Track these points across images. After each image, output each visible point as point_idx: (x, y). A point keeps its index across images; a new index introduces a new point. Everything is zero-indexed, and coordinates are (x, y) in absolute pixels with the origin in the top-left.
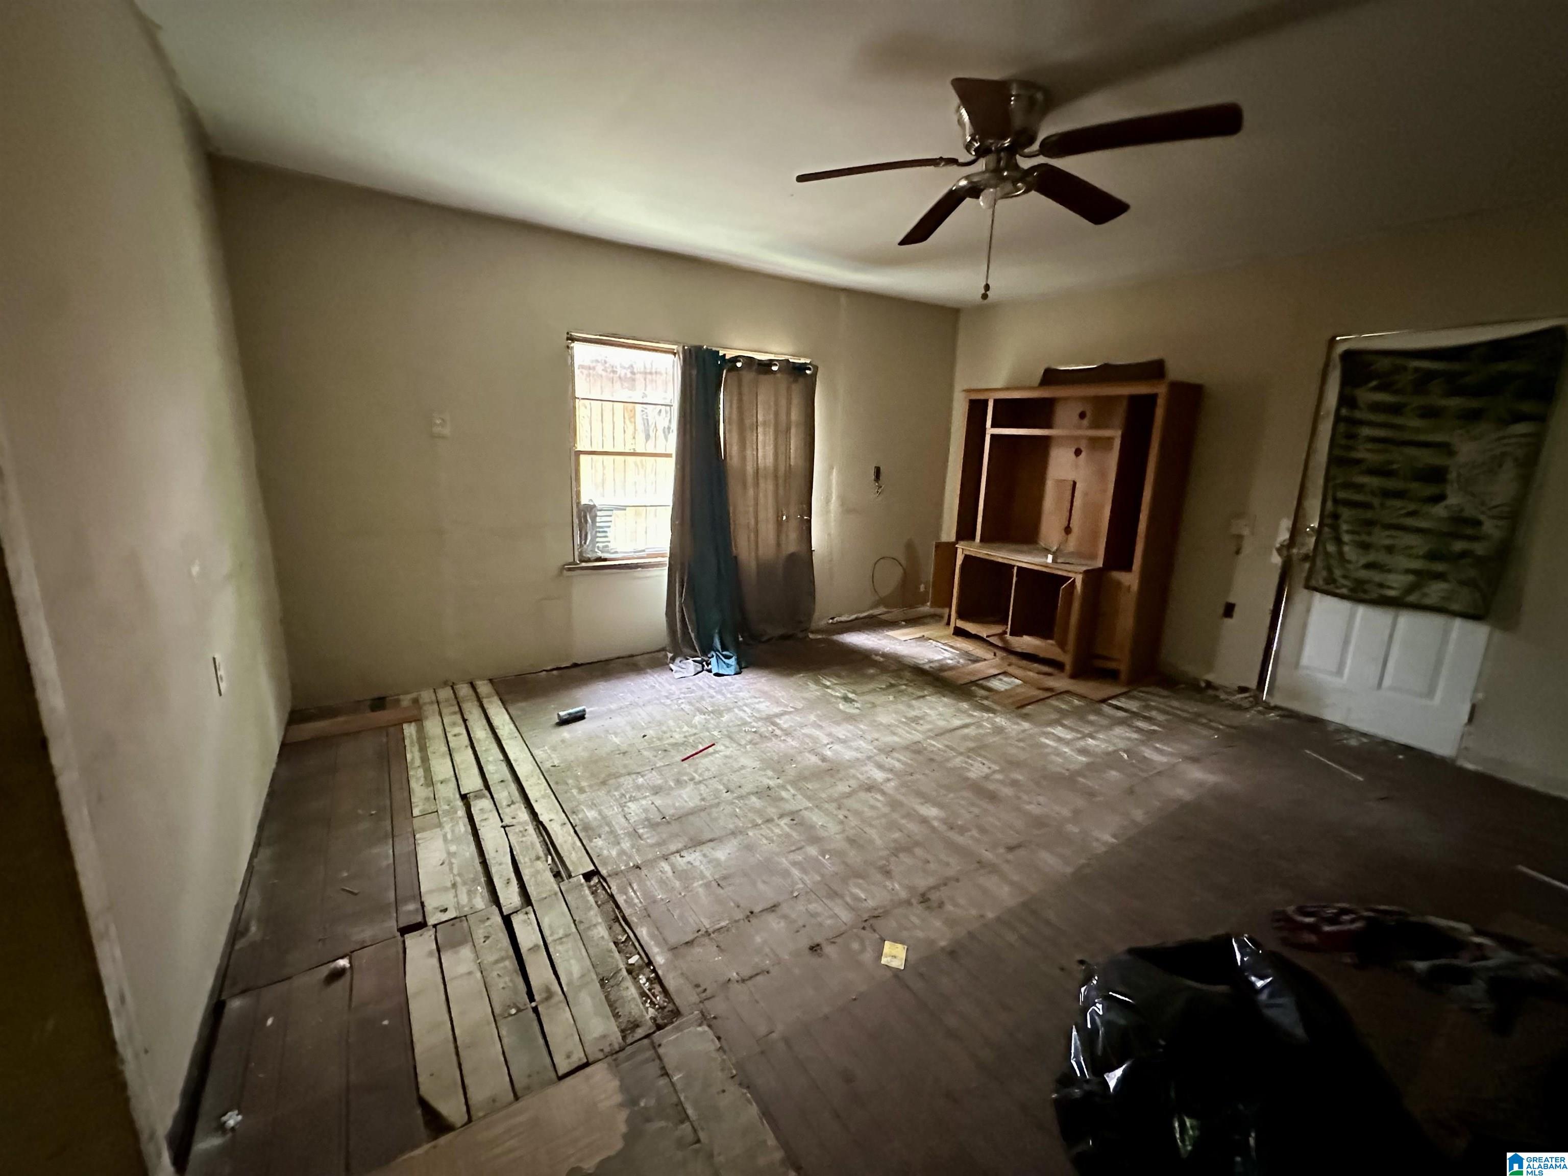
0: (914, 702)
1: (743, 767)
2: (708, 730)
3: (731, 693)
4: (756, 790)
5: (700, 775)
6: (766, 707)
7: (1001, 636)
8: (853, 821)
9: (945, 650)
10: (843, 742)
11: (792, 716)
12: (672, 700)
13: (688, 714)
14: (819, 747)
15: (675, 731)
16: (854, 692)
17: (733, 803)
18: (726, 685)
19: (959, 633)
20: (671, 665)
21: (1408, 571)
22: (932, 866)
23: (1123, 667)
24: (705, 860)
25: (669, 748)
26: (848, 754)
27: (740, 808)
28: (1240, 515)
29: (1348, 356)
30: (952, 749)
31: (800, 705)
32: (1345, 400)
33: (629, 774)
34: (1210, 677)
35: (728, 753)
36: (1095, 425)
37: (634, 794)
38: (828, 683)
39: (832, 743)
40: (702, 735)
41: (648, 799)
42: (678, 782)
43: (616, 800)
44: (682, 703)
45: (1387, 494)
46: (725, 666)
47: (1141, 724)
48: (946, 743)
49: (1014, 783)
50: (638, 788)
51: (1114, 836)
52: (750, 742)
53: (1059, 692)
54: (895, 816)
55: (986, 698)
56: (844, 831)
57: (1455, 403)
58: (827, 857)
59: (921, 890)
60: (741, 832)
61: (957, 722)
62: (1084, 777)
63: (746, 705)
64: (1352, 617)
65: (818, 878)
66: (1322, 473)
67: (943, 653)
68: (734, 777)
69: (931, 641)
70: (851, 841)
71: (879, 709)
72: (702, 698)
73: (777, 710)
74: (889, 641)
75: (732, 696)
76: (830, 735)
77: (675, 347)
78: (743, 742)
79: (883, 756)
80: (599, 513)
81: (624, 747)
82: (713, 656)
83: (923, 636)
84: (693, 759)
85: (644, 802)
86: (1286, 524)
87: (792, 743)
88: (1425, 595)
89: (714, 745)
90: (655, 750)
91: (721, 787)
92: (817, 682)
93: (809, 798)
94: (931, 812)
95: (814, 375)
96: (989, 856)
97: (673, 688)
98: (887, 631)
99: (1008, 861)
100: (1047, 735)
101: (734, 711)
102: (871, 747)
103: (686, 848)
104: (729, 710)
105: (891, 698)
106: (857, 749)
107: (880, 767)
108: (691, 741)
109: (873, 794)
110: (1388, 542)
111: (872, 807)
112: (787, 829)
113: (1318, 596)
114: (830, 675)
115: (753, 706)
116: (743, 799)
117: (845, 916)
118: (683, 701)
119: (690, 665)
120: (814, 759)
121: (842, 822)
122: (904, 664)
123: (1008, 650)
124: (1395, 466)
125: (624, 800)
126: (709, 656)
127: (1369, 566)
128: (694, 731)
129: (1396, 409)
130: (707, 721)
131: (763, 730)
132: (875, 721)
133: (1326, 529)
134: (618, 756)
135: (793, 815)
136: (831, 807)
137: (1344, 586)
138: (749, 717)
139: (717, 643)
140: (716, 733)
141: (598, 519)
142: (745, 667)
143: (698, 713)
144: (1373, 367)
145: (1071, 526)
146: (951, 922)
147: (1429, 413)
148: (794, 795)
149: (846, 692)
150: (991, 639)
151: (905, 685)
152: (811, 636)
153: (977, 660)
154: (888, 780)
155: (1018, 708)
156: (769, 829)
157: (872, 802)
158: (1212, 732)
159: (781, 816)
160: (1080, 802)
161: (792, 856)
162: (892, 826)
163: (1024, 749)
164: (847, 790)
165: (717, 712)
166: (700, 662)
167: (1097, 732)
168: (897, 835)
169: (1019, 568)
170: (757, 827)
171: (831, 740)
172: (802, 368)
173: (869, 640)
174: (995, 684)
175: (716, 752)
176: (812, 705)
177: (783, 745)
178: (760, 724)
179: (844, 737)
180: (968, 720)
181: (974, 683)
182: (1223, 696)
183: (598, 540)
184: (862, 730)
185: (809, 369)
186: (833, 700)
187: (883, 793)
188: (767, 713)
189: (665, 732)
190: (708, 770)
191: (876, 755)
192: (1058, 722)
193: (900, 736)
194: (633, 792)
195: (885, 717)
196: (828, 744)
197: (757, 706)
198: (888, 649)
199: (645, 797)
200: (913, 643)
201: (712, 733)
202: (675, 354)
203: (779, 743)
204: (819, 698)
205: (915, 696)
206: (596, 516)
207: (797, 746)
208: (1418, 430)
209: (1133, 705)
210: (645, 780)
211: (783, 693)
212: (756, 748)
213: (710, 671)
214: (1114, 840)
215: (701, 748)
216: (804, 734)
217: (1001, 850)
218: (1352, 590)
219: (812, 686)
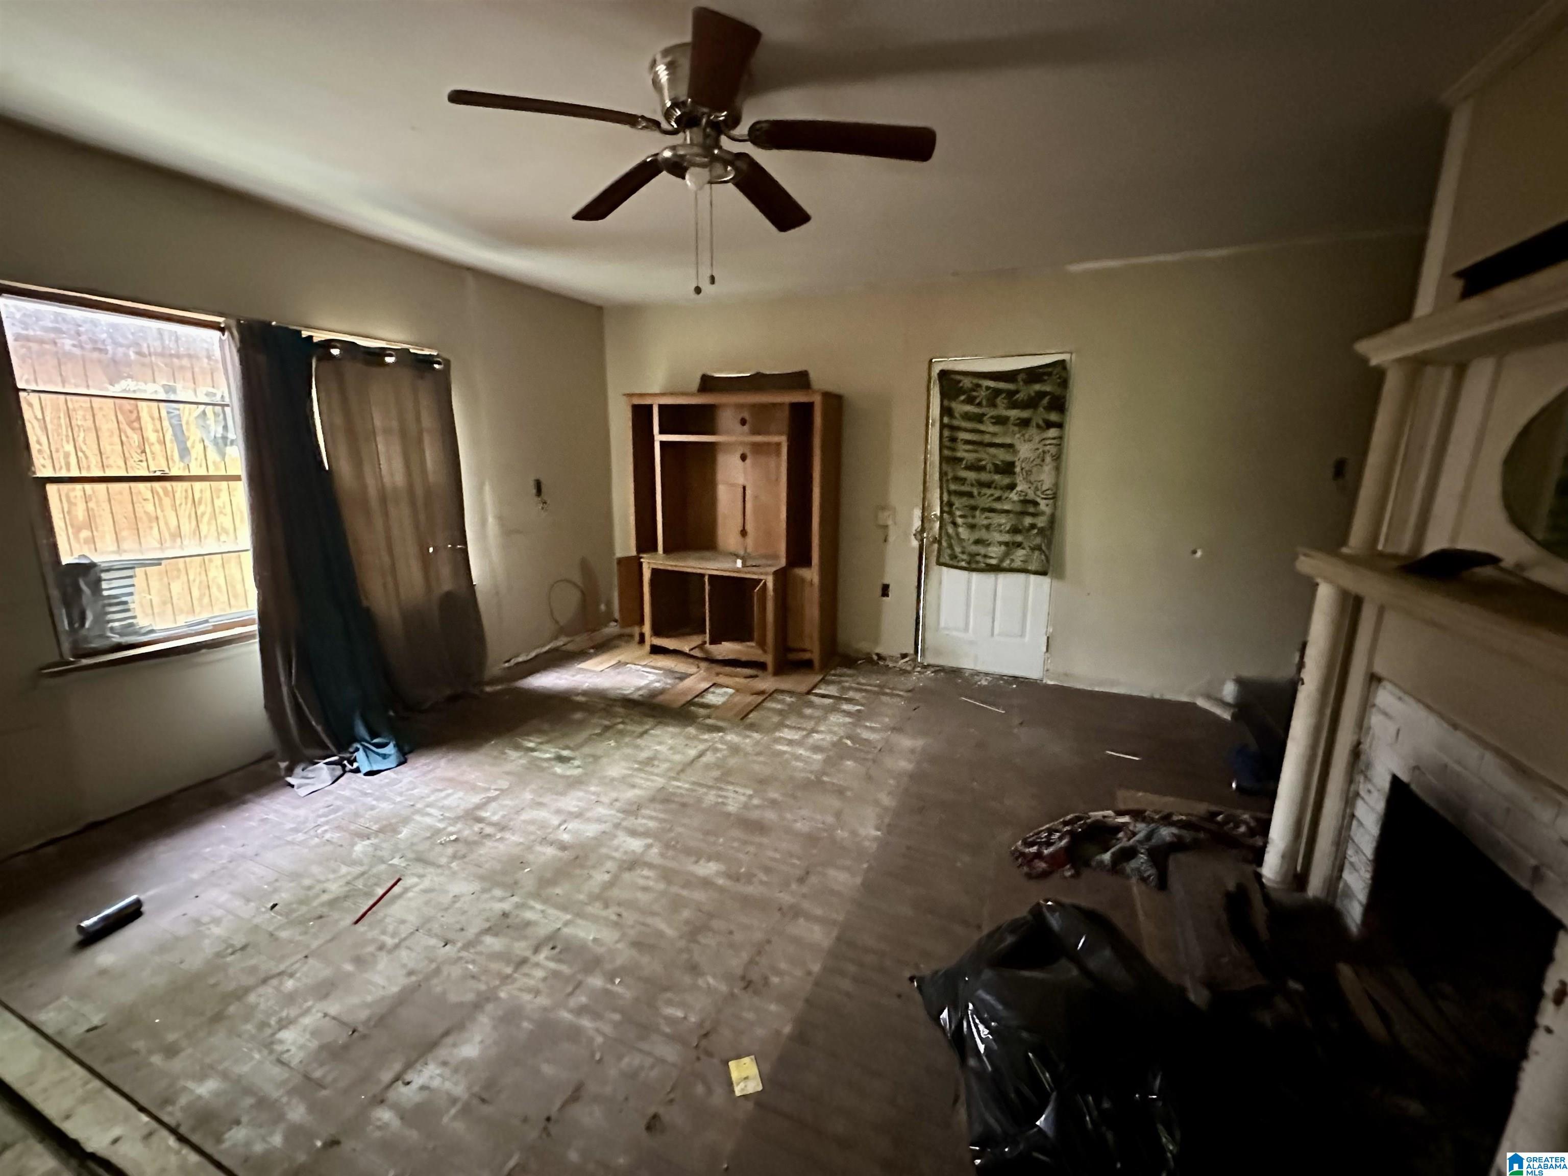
0: (639, 741)
1: (456, 898)
2: (382, 861)
3: (401, 794)
4: (487, 925)
5: (393, 935)
6: (460, 800)
7: (701, 647)
8: (630, 917)
9: (647, 672)
10: (579, 815)
11: (500, 801)
12: (306, 833)
13: (341, 846)
14: (550, 833)
15: (328, 880)
16: (567, 747)
17: (461, 958)
18: (388, 784)
19: (656, 650)
20: (289, 779)
21: (1000, 543)
22: (738, 937)
23: (815, 655)
24: (447, 1072)
25: (325, 910)
26: (591, 830)
27: (473, 962)
28: (883, 508)
29: (943, 374)
30: (700, 785)
31: (504, 784)
32: (946, 411)
33: (265, 981)
34: (878, 650)
35: (426, 883)
36: (755, 432)
37: (284, 1014)
38: (531, 745)
39: (565, 821)
40: (375, 871)
41: (314, 1010)
42: (360, 961)
43: (253, 1038)
44: (326, 831)
45: (981, 484)
46: (379, 758)
47: (845, 707)
48: (693, 779)
49: (774, 803)
50: (291, 998)
51: (878, 829)
52: (454, 857)
53: (771, 691)
54: (675, 889)
55: (709, 717)
56: (624, 935)
57: (1014, 414)
58: (617, 981)
59: (739, 972)
60: (488, 1000)
61: (693, 753)
62: (827, 774)
63: (428, 806)
64: (969, 582)
65: (617, 1017)
66: (937, 469)
67: (647, 677)
68: (449, 919)
69: (628, 665)
70: (637, 945)
71: (604, 760)
72: (357, 815)
73: (476, 799)
74: (583, 675)
75: (403, 798)
76: (558, 812)
77: (220, 320)
78: (443, 861)
79: (632, 819)
80: (104, 576)
81: (239, 941)
82: (357, 750)
83: (619, 662)
84: (374, 913)
85: (307, 1021)
86: (917, 513)
87: (513, 838)
88: (1012, 560)
89: (399, 880)
90: (300, 923)
91: (433, 942)
92: (517, 747)
93: (564, 908)
94: (709, 869)
95: (446, 372)
96: (786, 898)
97: (302, 812)
98: (578, 664)
99: (804, 896)
100: (778, 740)
101: (413, 819)
102: (613, 812)
103: (409, 1066)
104: (406, 821)
105: (613, 743)
106: (599, 820)
107: (633, 833)
108: (361, 887)
109: (639, 871)
110: (985, 522)
111: (645, 889)
112: (552, 965)
113: (945, 569)
114: (528, 734)
115: (441, 804)
116: (473, 947)
117: (670, 1053)
118: (326, 828)
119: (323, 771)
120: (550, 851)
121: (616, 925)
122: (611, 699)
123: (711, 660)
124: (983, 463)
125: (268, 1031)
126: (351, 750)
127: (977, 542)
128: (358, 870)
129: (979, 418)
130: (376, 847)
131: (466, 833)
132: (605, 777)
133: (945, 515)
134: (233, 957)
135: (552, 941)
136: (596, 909)
137: (963, 560)
138: (440, 821)
139: (361, 731)
140: (395, 861)
141: (104, 585)
142: (411, 752)
143: (356, 839)
144: (961, 385)
145: (746, 528)
146: (784, 998)
147: (1001, 421)
148: (543, 911)
149: (557, 750)
150: (692, 653)
151: (623, 723)
152: (488, 689)
153: (683, 677)
154: (649, 846)
155: (742, 719)
156: (526, 975)
157: (642, 882)
158: (899, 699)
159: (537, 950)
160: (835, 803)
161: (573, 1002)
162: (677, 904)
163: (765, 763)
164: (607, 877)
165: (389, 829)
166: (339, 763)
167: (817, 724)
168: (686, 914)
169: (711, 576)
170: (509, 981)
171: (562, 818)
172: (428, 361)
173: (560, 679)
174: (710, 698)
175: (406, 890)
176: (520, 779)
177: (501, 847)
178: (459, 826)
179: (576, 809)
180: (701, 747)
181: (691, 703)
182: (891, 665)
183: (110, 617)
184: (594, 793)
185: (439, 363)
186: (545, 765)
187: (650, 866)
188: (462, 807)
189: (309, 888)
190: (403, 922)
191: (624, 819)
192: (781, 725)
193: (641, 788)
194: (282, 1009)
195: (616, 769)
196: (560, 825)
197: (446, 802)
198: (587, 684)
199: (307, 1011)
200: (612, 673)
201: (390, 862)
202: (222, 330)
203: (496, 844)
204: (527, 768)
205: (635, 734)
206: (99, 580)
207: (521, 840)
208: (994, 434)
209: (832, 690)
210: (299, 979)
211: (478, 774)
212: (466, 863)
213: (357, 771)
214: (879, 833)
215: (381, 892)
216: (524, 821)
217: (794, 886)
218: (969, 563)
219: (513, 754)
